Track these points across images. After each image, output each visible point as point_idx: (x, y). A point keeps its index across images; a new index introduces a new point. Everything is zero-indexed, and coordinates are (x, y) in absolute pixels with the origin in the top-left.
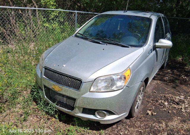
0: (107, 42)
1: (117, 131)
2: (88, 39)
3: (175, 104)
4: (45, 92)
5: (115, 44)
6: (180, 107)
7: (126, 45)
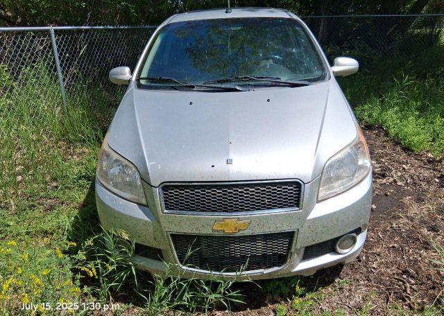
0: (247, 83)
1: (364, 266)
2: (193, 87)
3: (379, 178)
4: (177, 253)
5: (274, 84)
6: (391, 180)
7: (299, 82)
